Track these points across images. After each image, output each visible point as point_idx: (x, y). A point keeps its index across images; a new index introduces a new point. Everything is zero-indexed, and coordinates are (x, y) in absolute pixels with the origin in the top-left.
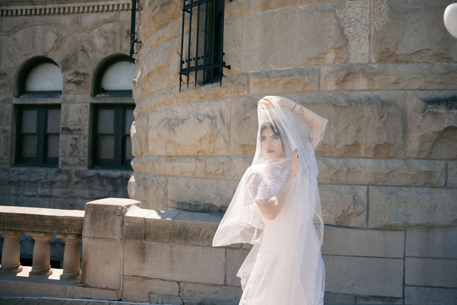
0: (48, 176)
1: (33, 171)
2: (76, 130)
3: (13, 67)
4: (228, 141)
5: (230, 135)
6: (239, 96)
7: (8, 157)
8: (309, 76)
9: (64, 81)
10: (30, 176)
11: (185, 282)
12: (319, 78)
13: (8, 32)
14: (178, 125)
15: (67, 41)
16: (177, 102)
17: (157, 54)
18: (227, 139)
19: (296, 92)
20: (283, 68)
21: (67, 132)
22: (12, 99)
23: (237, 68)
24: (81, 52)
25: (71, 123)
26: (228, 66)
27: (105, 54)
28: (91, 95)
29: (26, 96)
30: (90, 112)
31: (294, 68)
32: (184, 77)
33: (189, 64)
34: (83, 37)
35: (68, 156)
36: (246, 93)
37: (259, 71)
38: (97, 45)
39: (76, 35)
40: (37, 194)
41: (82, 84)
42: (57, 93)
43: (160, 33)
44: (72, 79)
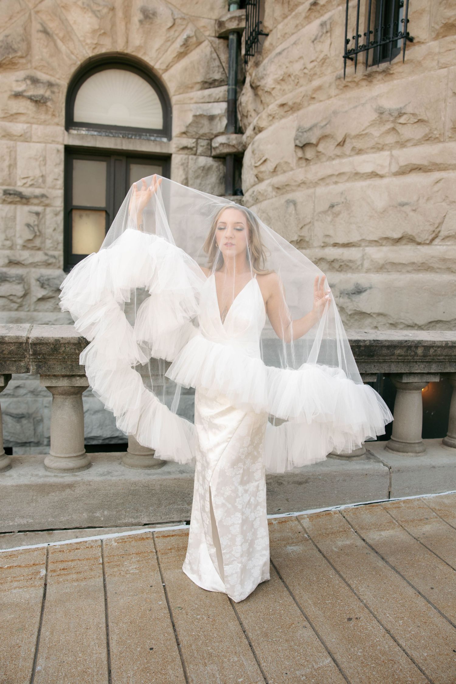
2: (36, 197)
21: (18, 199)
28: (65, 129)
35: (19, 247)
38: (77, 28)
41: (49, 104)
44: (24, 91)
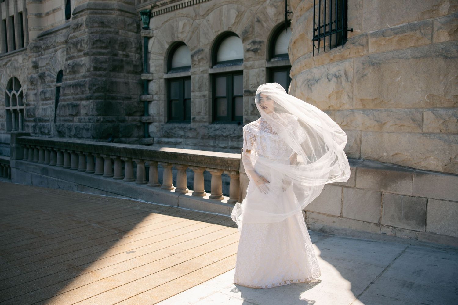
0: (235, 132)
1: (224, 127)
3: (208, 43)
4: (351, 96)
5: (353, 91)
6: (360, 55)
7: (207, 116)
8: (421, 30)
9: (244, 50)
10: (223, 132)
11: (310, 211)
12: (433, 31)
13: (203, 15)
14: (314, 84)
15: (246, 16)
16: (315, 64)
17: (300, 24)
18: (351, 94)
19: (410, 47)
20: (397, 25)
21: (249, 94)
22: (208, 70)
23: (358, 30)
24: (257, 23)
25: (251, 86)
26: (350, 29)
27: (276, 22)
28: (267, 60)
29: (217, 66)
30: (266, 75)
31: (408, 24)
32: (316, 43)
33: (325, 29)
34: (258, 9)
35: (250, 114)
36: (365, 52)
37: (376, 31)
38: (270, 15)
39: (252, 8)
40: (228, 147)
41: (259, 51)
42: (240, 61)
43: (301, 4)
44: (250, 48)
